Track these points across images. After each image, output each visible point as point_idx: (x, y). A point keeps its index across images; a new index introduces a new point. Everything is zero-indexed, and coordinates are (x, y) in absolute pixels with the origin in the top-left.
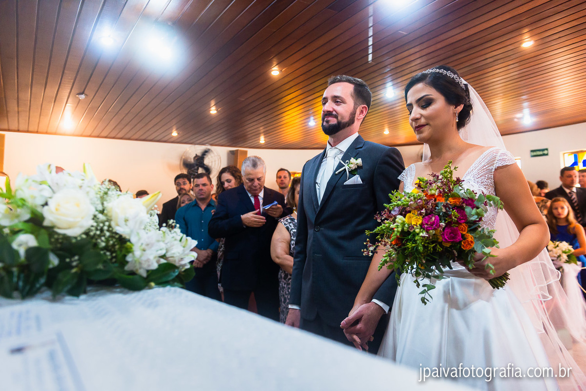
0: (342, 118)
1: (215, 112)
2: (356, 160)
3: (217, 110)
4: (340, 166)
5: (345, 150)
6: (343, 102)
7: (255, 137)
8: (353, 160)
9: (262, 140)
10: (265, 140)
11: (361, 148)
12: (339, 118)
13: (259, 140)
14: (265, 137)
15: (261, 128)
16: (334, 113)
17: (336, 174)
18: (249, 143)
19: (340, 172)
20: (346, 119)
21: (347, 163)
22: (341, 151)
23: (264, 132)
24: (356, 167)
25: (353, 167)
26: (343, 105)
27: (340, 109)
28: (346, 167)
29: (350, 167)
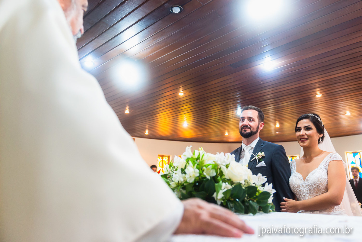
0: (253, 129)
1: (129, 112)
2: (261, 153)
3: (130, 111)
4: (252, 157)
5: (254, 147)
6: (254, 120)
7: (143, 130)
8: (259, 153)
9: (147, 133)
10: (149, 133)
11: (263, 145)
12: (252, 129)
13: (145, 132)
14: (149, 131)
15: (147, 126)
16: (249, 126)
17: (251, 162)
18: (137, 134)
19: (253, 160)
20: (255, 130)
21: (257, 155)
22: (252, 148)
23: (149, 128)
24: (262, 157)
25: (260, 157)
26: (253, 122)
27: (252, 124)
28: (257, 157)
29: (258, 157)
